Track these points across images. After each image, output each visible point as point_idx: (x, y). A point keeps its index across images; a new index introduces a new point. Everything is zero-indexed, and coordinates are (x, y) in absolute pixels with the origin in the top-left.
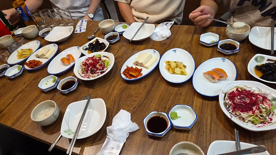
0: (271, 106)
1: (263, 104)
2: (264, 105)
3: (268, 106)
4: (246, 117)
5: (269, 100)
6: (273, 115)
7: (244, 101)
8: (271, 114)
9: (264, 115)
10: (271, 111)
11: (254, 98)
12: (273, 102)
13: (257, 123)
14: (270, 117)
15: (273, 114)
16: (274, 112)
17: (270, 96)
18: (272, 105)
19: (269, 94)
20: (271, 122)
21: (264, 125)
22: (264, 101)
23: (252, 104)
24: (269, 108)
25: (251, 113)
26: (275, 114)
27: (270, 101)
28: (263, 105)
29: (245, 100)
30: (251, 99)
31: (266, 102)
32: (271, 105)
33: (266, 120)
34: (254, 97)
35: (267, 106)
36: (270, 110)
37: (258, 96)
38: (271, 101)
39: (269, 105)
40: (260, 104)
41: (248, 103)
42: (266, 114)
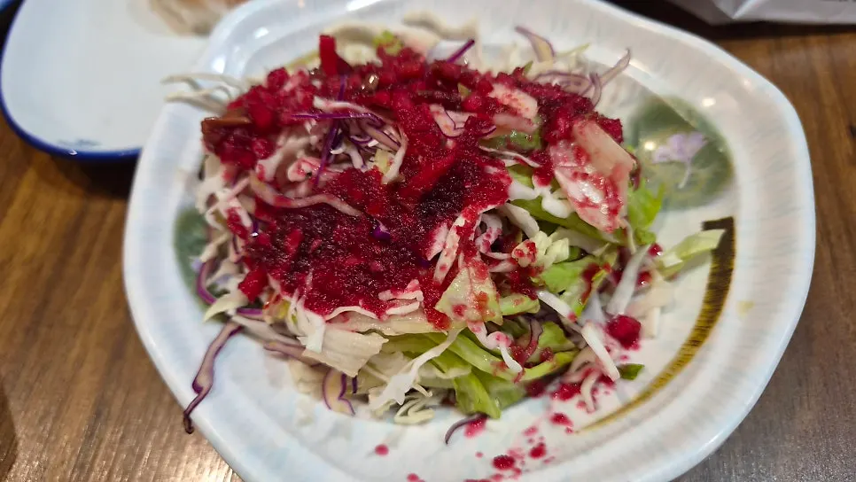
0: (626, 193)
1: (546, 176)
2: (556, 186)
3: (596, 197)
4: (361, 364)
5: (613, 128)
6: (644, 276)
7: (357, 161)
8: (631, 272)
9: (562, 307)
10: (633, 247)
11: (450, 122)
12: (649, 146)
13: (491, 405)
14: (623, 301)
15: (651, 263)
16: (655, 250)
17: (623, 94)
18: (635, 175)
19: (614, 72)
20: (628, 372)
21: (559, 419)
22: (554, 142)
23: (425, 197)
24: (613, 212)
25: (406, 312)
26: (661, 269)
27: (620, 141)
28: (545, 191)
29: (368, 154)
30: (423, 137)
31: (580, 154)
32: (624, 184)
33: (583, 357)
34: (450, 106)
35: (586, 203)
36: (624, 232)
37: (499, 92)
38: (627, 131)
39: (610, 187)
40: (520, 188)
41: (395, 185)
42: (576, 288)
